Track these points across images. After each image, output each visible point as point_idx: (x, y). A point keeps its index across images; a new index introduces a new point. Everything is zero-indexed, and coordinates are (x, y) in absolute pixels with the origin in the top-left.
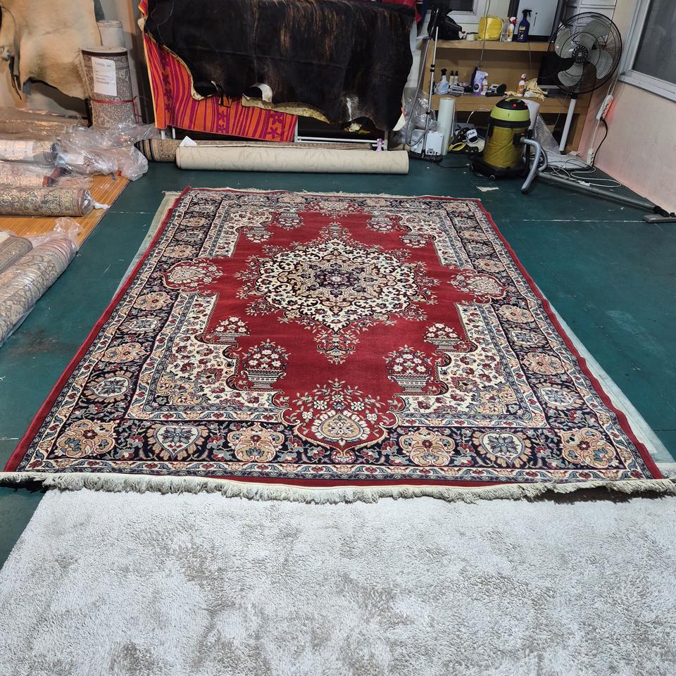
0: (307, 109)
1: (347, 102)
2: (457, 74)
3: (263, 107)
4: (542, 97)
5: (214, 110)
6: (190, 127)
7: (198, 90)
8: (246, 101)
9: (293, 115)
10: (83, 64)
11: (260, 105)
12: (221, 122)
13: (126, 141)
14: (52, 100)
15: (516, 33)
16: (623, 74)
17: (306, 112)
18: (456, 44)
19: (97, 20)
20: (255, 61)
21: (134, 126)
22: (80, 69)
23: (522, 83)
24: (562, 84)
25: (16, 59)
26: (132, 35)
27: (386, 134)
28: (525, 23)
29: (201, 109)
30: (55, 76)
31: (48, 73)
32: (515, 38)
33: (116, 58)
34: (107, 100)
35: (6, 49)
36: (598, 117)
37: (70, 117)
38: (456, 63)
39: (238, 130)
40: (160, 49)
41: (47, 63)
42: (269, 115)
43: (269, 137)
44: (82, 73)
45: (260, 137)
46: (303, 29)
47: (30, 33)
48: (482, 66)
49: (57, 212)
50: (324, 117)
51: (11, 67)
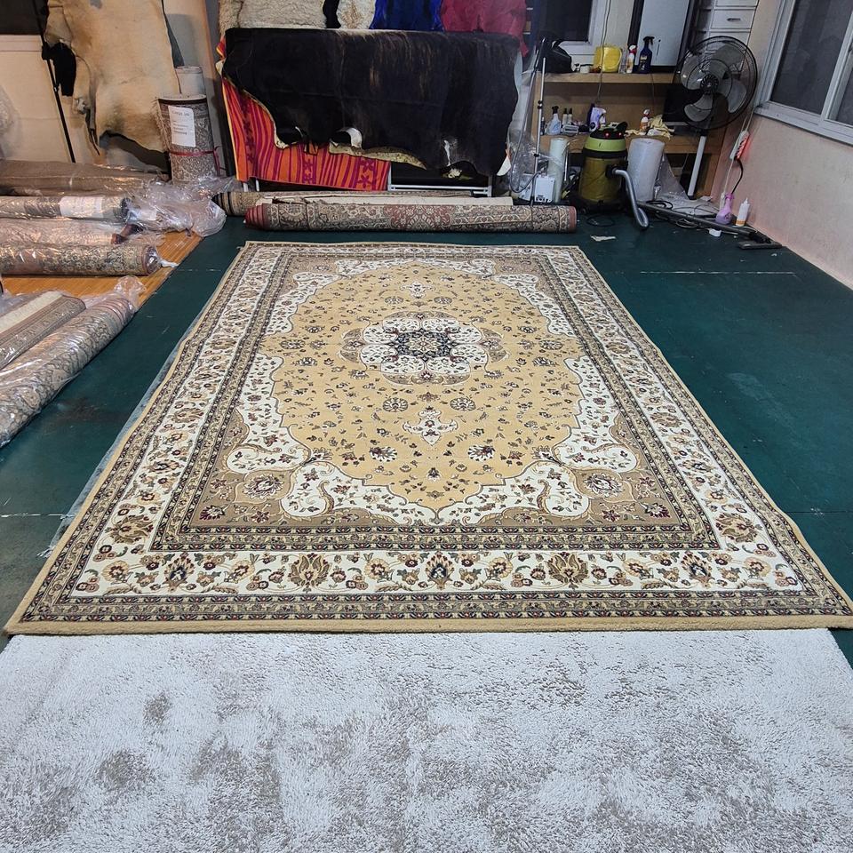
0: (400, 154)
1: (444, 144)
2: (571, 113)
3: (352, 154)
4: (668, 135)
5: (299, 159)
6: (274, 178)
7: (282, 138)
8: (333, 148)
9: (385, 161)
10: (160, 114)
11: (350, 152)
12: (307, 172)
13: (206, 195)
14: (132, 155)
15: (636, 64)
16: (760, 106)
17: (401, 158)
18: (568, 78)
19: (175, 67)
20: (342, 103)
21: (216, 179)
22: (157, 119)
23: (645, 120)
24: (691, 121)
25: (92, 112)
26: (214, 81)
27: (490, 179)
28: (647, 52)
29: (285, 159)
30: (133, 128)
31: (125, 126)
32: (636, 70)
33: (194, 106)
34: (186, 151)
35: (82, 101)
36: (732, 157)
37: (150, 172)
38: (569, 100)
39: (326, 180)
40: (240, 94)
41: (125, 116)
42: (359, 162)
43: (360, 186)
44: (159, 125)
45: (350, 186)
46: (394, 65)
47: (105, 83)
48: (599, 102)
49: (120, 270)
50: (419, 163)
51: (88, 120)
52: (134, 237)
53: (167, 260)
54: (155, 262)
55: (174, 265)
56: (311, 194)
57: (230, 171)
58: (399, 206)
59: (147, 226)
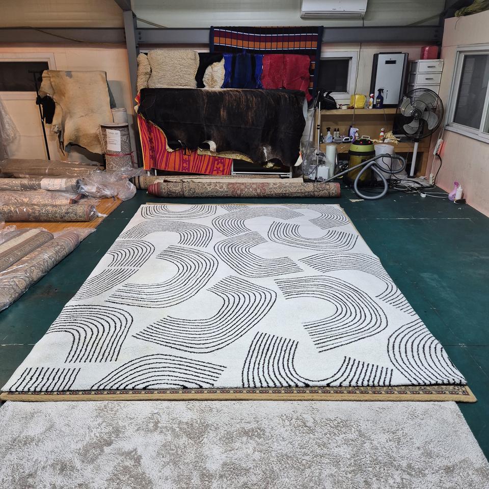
0: (238, 155)
1: (263, 149)
2: (338, 131)
3: (211, 155)
4: (396, 142)
5: (180, 158)
6: (165, 169)
7: (170, 146)
8: (200, 152)
9: (230, 159)
10: (101, 134)
11: (209, 154)
12: (185, 165)
13: (125, 178)
14: (83, 156)
15: (375, 103)
16: (448, 125)
17: (238, 157)
18: (334, 112)
19: (111, 108)
20: (205, 127)
22: (99, 136)
23: (382, 134)
24: (407, 133)
25: (62, 132)
26: (133, 116)
27: (291, 168)
28: (380, 97)
29: (172, 157)
30: (85, 141)
31: (81, 140)
32: (374, 107)
33: (121, 129)
34: (115, 154)
35: (57, 127)
36: (434, 153)
37: (93, 165)
38: (337, 124)
39: (195, 169)
40: (148, 123)
41: (81, 134)
42: (215, 159)
43: (215, 172)
44: (101, 139)
45: (209, 173)
46: (234, 107)
47: (71, 117)
48: (354, 125)
49: (73, 219)
50: (249, 159)
51: (59, 137)
52: (82, 201)
53: (101, 213)
54: (94, 214)
55: (105, 216)
56: (186, 177)
57: (140, 164)
58: (236, 183)
59: (90, 195)
